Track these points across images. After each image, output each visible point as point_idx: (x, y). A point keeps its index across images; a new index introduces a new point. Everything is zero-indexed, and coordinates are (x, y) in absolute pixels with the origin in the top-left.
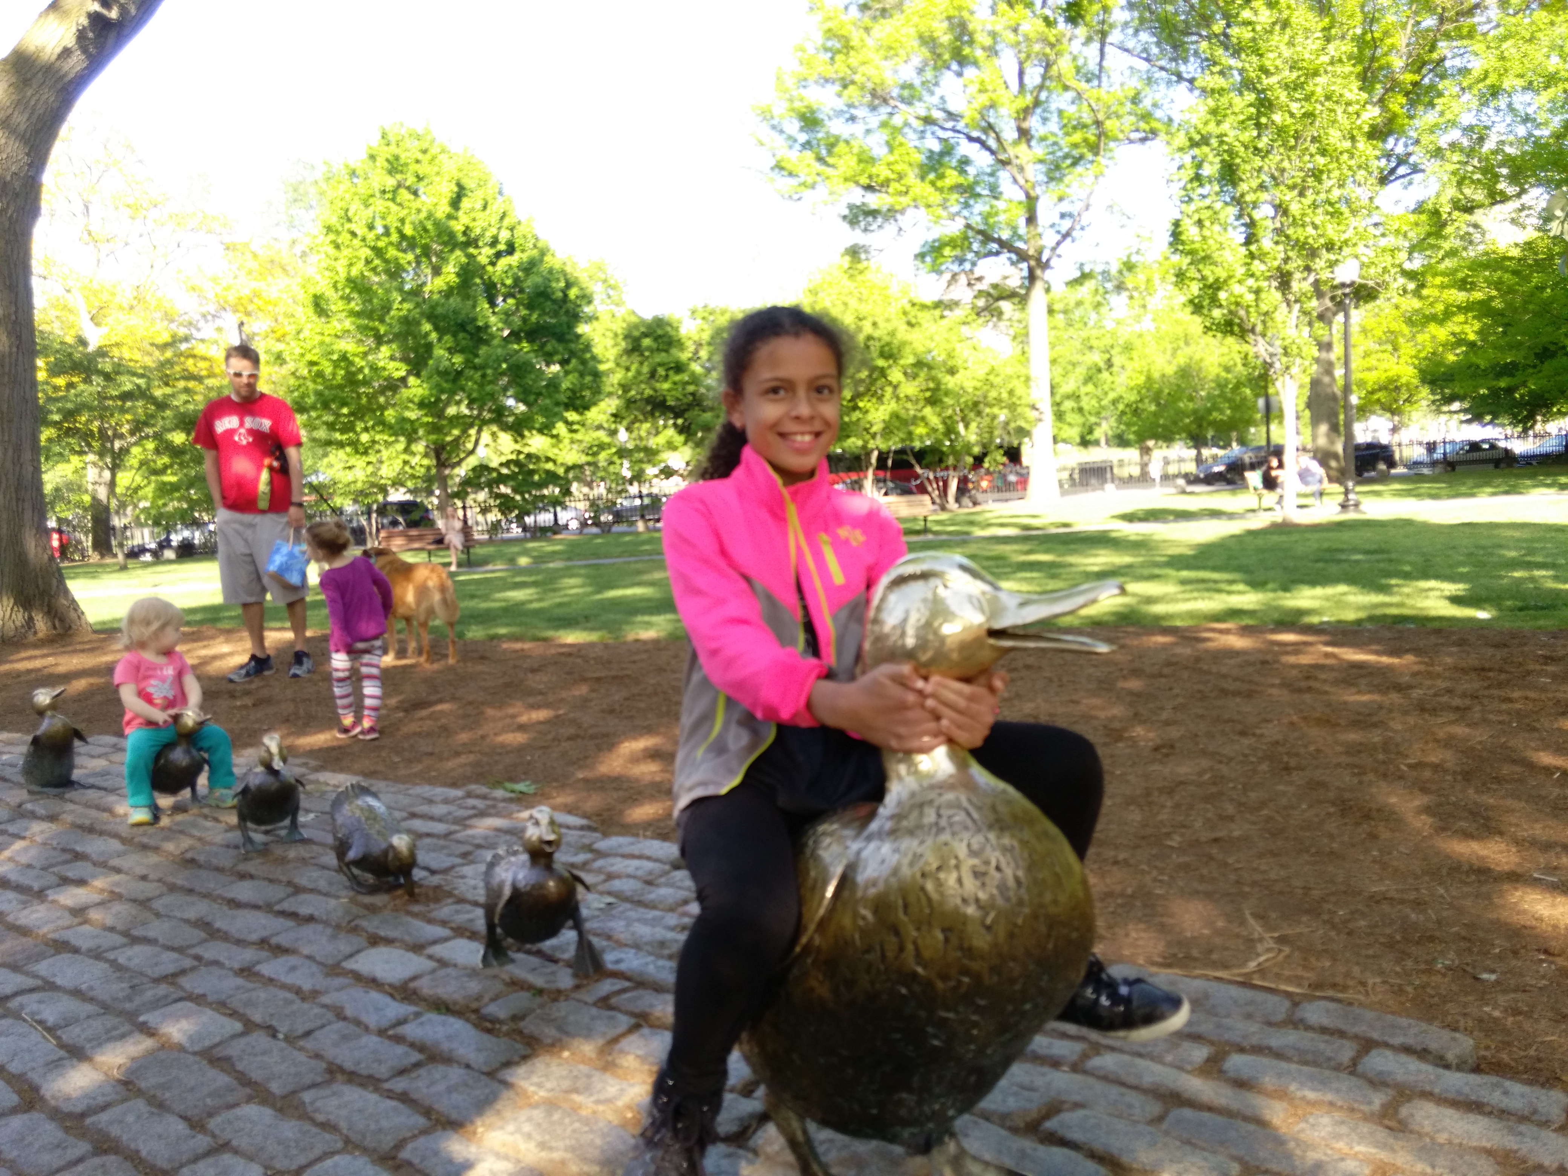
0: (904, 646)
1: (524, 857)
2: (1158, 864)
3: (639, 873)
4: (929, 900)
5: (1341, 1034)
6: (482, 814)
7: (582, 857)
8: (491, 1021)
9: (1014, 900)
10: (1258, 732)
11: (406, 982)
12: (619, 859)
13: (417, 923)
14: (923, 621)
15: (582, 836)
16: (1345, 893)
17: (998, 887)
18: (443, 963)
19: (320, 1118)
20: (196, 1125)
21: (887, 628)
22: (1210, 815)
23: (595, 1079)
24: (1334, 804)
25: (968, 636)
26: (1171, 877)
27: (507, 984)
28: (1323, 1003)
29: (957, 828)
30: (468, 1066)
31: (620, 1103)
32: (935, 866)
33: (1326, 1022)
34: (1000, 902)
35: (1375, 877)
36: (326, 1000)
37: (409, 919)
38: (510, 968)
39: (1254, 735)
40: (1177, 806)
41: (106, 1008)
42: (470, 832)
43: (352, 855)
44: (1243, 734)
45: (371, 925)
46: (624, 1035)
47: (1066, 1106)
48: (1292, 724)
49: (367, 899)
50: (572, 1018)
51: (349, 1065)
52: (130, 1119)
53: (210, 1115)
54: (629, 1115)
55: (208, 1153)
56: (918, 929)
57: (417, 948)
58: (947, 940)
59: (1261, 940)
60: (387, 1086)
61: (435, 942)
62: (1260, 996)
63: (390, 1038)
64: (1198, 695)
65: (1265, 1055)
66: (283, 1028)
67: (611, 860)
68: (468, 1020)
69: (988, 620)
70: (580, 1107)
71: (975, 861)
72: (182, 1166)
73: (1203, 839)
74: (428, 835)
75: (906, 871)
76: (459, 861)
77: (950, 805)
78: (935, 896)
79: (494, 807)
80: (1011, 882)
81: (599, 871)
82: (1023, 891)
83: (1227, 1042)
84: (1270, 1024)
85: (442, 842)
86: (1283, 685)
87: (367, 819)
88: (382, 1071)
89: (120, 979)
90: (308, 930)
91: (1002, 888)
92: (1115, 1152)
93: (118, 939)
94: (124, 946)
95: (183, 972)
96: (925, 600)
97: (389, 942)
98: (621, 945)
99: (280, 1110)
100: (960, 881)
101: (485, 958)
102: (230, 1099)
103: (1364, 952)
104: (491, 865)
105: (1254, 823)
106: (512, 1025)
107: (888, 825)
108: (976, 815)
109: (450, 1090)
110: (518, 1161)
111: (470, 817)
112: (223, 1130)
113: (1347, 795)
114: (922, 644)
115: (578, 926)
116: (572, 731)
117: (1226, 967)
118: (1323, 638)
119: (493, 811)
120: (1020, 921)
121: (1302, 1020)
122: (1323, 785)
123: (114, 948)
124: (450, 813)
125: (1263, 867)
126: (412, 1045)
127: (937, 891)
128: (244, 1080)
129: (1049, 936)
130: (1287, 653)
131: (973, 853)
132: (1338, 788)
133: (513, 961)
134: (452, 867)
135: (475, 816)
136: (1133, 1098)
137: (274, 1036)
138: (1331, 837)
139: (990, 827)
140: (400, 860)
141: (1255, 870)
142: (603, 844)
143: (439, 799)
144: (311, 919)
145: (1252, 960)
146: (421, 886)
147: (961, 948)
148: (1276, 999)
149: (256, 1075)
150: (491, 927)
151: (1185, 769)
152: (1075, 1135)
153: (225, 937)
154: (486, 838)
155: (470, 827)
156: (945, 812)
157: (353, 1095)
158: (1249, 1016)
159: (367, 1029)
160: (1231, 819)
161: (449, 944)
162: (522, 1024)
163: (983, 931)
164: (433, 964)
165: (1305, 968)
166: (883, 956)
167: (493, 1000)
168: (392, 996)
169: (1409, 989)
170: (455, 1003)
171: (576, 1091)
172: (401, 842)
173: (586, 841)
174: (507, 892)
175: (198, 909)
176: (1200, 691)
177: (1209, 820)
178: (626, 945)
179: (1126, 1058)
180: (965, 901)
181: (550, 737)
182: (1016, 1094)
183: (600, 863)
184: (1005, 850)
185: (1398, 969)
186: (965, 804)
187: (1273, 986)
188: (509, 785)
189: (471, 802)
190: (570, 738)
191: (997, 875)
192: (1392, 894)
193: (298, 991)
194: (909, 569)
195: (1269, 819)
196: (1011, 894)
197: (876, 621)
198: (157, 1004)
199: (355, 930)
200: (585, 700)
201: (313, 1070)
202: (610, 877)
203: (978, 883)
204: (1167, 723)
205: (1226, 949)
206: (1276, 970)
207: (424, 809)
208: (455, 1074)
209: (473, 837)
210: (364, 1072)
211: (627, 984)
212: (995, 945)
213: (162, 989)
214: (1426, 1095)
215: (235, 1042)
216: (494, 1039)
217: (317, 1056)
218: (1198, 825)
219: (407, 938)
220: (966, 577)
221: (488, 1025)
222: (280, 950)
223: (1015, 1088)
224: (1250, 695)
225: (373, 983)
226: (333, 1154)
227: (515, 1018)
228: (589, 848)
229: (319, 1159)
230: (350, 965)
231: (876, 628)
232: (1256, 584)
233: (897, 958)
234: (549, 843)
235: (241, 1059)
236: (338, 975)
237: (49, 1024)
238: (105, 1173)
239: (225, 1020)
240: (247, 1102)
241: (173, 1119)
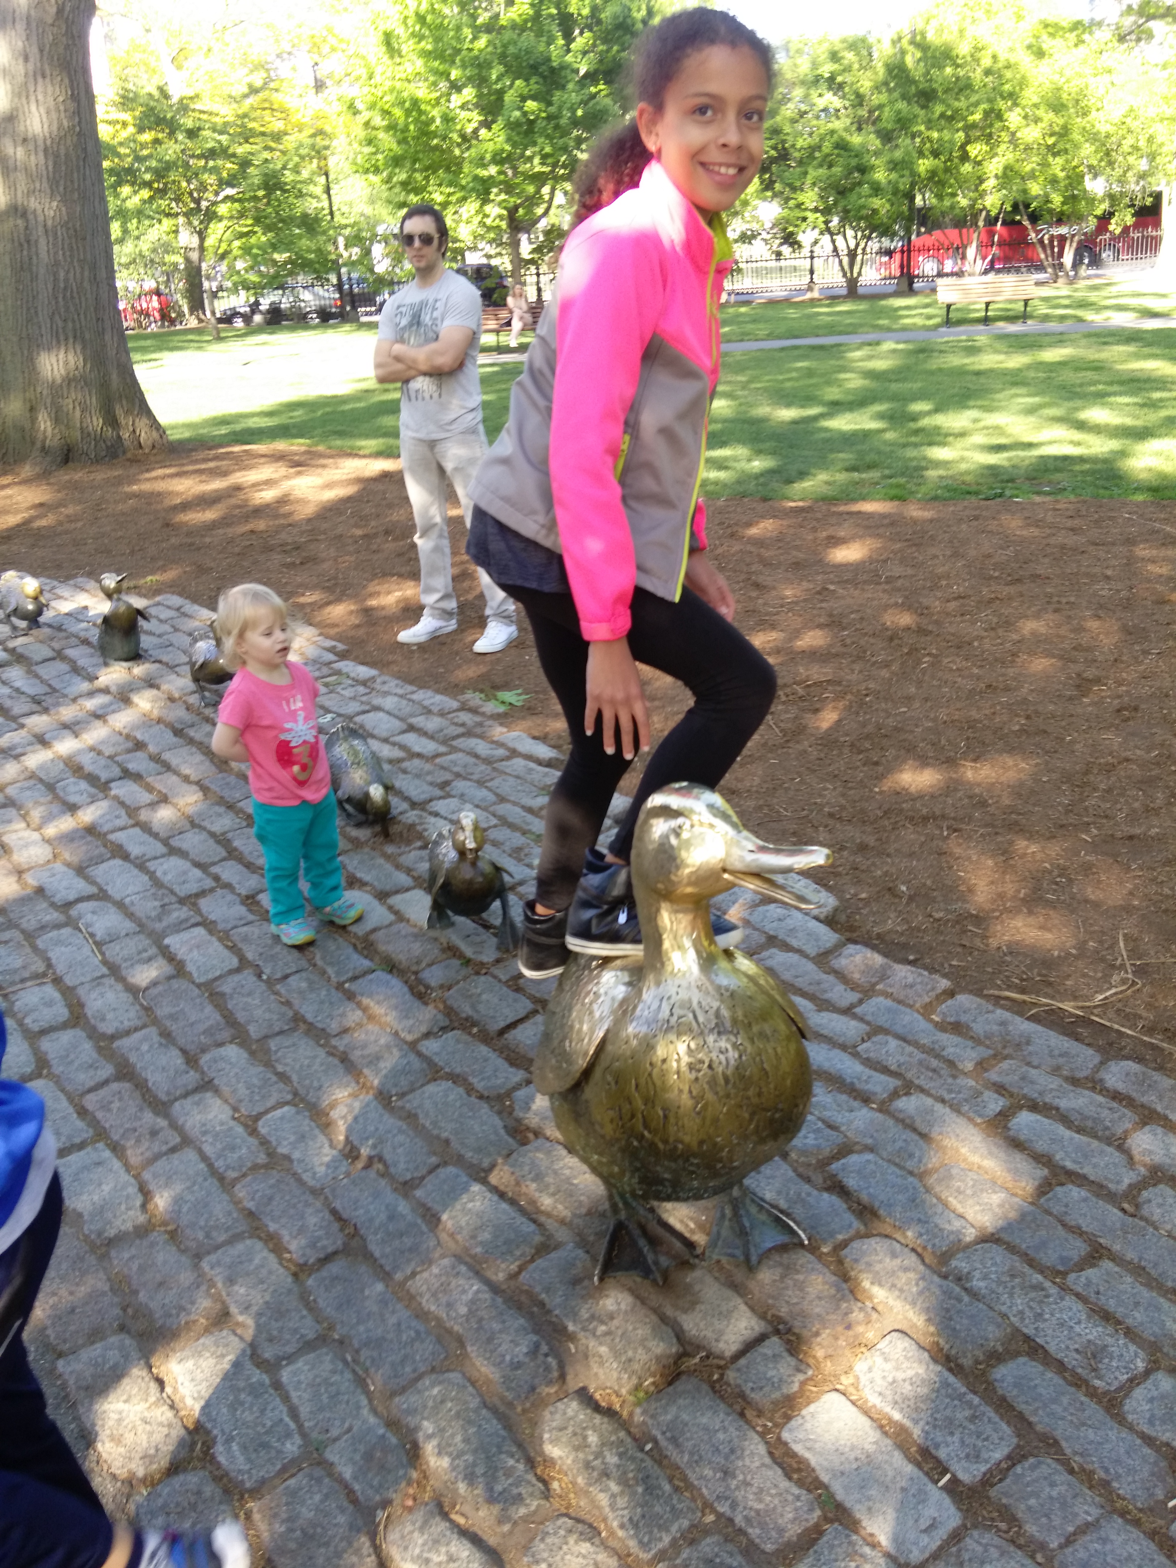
5: (1129, 1101)
6: (469, 734)
8: (424, 987)
9: (721, 1094)
11: (368, 933)
13: (388, 867)
15: (544, 774)
17: (708, 1083)
18: (399, 918)
19: (280, 1068)
20: (191, 1060)
23: (490, 1061)
25: (707, 868)
27: (443, 950)
28: (1128, 1064)
29: (682, 1030)
30: (396, 1033)
33: (1122, 1085)
34: (709, 1094)
37: (382, 861)
38: (448, 931)
41: (141, 927)
42: (453, 756)
43: (340, 794)
45: (351, 863)
46: (521, 1020)
47: (856, 1148)
50: (484, 997)
51: (309, 1017)
52: (145, 1047)
53: (202, 1052)
55: (195, 1090)
56: (645, 1104)
57: (383, 896)
58: (666, 1117)
61: (397, 891)
62: (1075, 1048)
63: (345, 989)
65: (1051, 1116)
66: (265, 971)
68: (406, 983)
71: (692, 1059)
72: (176, 1099)
74: (419, 756)
76: (438, 792)
77: (683, 1006)
78: (659, 1083)
79: (480, 725)
80: (720, 1079)
82: (730, 1087)
83: (1026, 1095)
84: (1072, 1080)
85: (428, 766)
87: (353, 763)
88: (332, 1027)
89: (155, 897)
91: (712, 1083)
92: (876, 1204)
93: (159, 848)
94: (163, 856)
95: (203, 893)
97: (362, 885)
99: (252, 1053)
100: (678, 1073)
101: (430, 919)
102: (219, 1037)
106: (440, 993)
108: (701, 1019)
109: (378, 1056)
111: (458, 737)
112: (210, 1067)
115: (503, 906)
117: (1074, 996)
119: (478, 731)
120: (725, 1110)
121: (1102, 1080)
123: (155, 858)
124: (441, 729)
126: (359, 1003)
127: (660, 1079)
128: (230, 1020)
131: (691, 1053)
134: (430, 800)
135: (462, 735)
136: (917, 1146)
137: (259, 976)
139: (711, 1031)
140: (375, 807)
143: (436, 709)
145: (1102, 992)
147: (677, 1125)
148: (1089, 1052)
149: (240, 1017)
152: (851, 1181)
153: (239, 858)
154: (464, 765)
155: (456, 749)
156: (677, 1011)
157: (307, 1049)
158: (1057, 1068)
159: (327, 980)
161: (408, 895)
162: (448, 994)
163: (693, 1115)
164: (392, 917)
166: (621, 1115)
167: (429, 965)
168: (356, 948)
170: (399, 963)
172: (376, 793)
174: (441, 877)
175: (224, 822)
179: (929, 1102)
180: (681, 1091)
182: (816, 1130)
184: (719, 1052)
186: (695, 1006)
188: (502, 696)
189: (462, 716)
191: (709, 1073)
196: (720, 1088)
198: (178, 927)
201: (282, 1017)
203: (692, 1077)
205: (1084, 975)
207: (421, 721)
209: (456, 763)
210: (320, 1025)
212: (702, 1126)
213: (184, 912)
215: (230, 978)
216: (423, 1007)
217: (288, 1003)
219: (376, 883)
221: (421, 990)
226: (283, 1104)
227: (443, 987)
229: (272, 1108)
233: (630, 1120)
235: (231, 997)
237: (98, 938)
238: (120, 1099)
239: (226, 953)
240: (231, 1042)
241: (175, 1052)
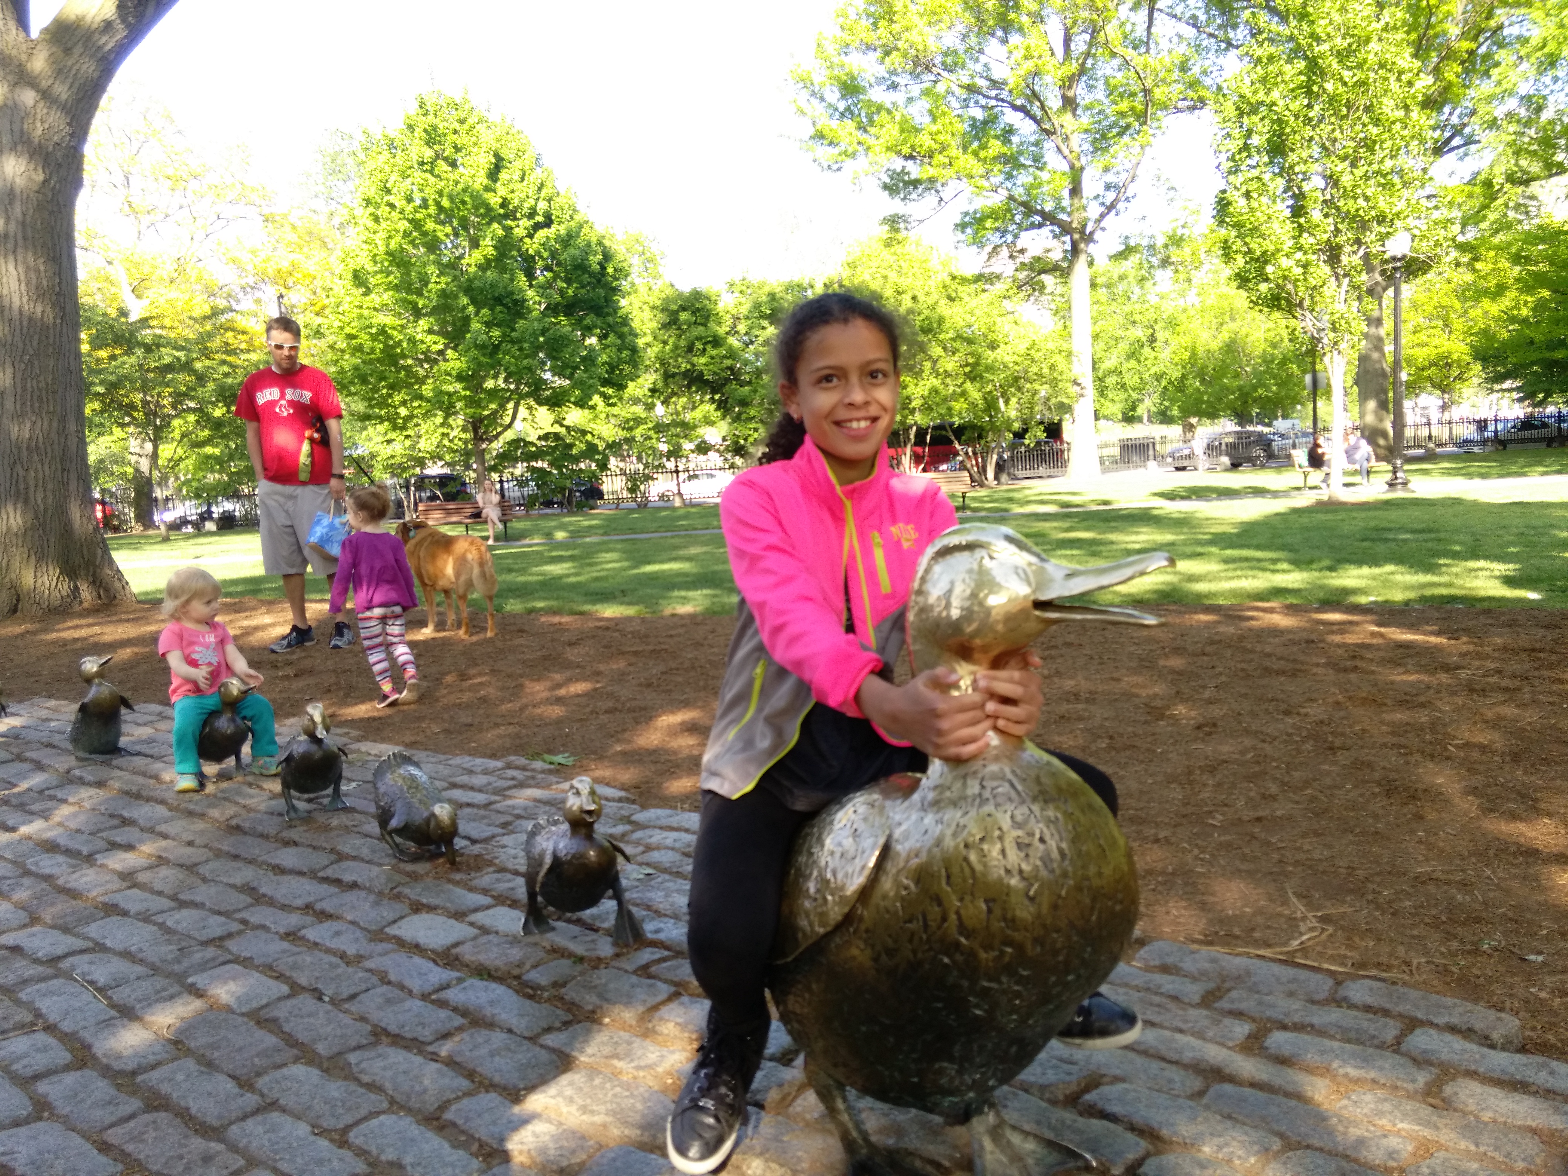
0: (948, 616)
1: (565, 827)
2: (1199, 842)
3: (677, 845)
4: (972, 870)
5: (1386, 1013)
6: (521, 785)
7: (620, 829)
8: (531, 988)
9: (1058, 872)
10: (1302, 711)
11: (448, 949)
12: (658, 831)
13: (459, 891)
14: (968, 592)
15: (621, 808)
16: (1390, 873)
17: (1041, 859)
18: (485, 930)
19: (366, 1079)
20: (245, 1084)
21: (932, 600)
22: (1252, 794)
23: (635, 1045)
24: (1379, 784)
25: (1014, 608)
26: (1212, 855)
27: (548, 952)
28: (1367, 982)
29: (1000, 800)
30: (510, 1031)
31: (660, 1070)
32: (978, 837)
33: (1370, 1000)
34: (1044, 873)
35: (1421, 858)
36: (370, 964)
37: (451, 886)
38: (550, 935)
39: (1298, 714)
40: (1219, 785)
41: (155, 970)
42: (509, 802)
43: (394, 823)
44: (1287, 713)
45: (413, 892)
46: (663, 1003)
47: (1105, 1080)
48: (1338, 703)
49: (410, 867)
50: (612, 986)
51: (393, 1028)
52: (180, 1077)
53: (258, 1074)
54: (670, 1081)
55: (257, 1111)
56: (961, 900)
57: (459, 915)
58: (990, 911)
59: (1304, 919)
60: (430, 1049)
61: (476, 910)
62: (1303, 974)
63: (433, 1002)
64: (1241, 674)
65: (1308, 1033)
66: (329, 991)
67: (648, 832)
68: (509, 986)
69: (1034, 592)
70: (620, 1073)
71: (1020, 833)
72: (231, 1123)
73: (1246, 818)
74: (468, 805)
75: (949, 843)
76: (499, 830)
77: (994, 777)
78: (978, 867)
79: (533, 778)
80: (1055, 855)
81: (638, 843)
82: (1067, 862)
83: (1269, 1019)
84: (1313, 1002)
85: (482, 812)
86: (1327, 665)
87: (410, 788)
88: (426, 1034)
89: (169, 942)
90: (351, 897)
91: (1046, 859)
92: (1155, 1125)
93: (166, 903)
94: (172, 909)
95: (230, 935)
96: (970, 571)
97: (431, 909)
98: (659, 914)
99: (326, 1071)
100: (1003, 852)
101: (525, 925)
102: (278, 1059)
103: (1408, 932)
104: (532, 835)
105: (1297, 803)
106: (554, 992)
107: (931, 796)
108: (1019, 787)
109: (492, 1054)
110: (561, 1124)
111: (509, 788)
112: (271, 1089)
113: (1393, 776)
114: (968, 615)
115: (618, 896)
116: (610, 704)
117: (1269, 946)
118: (1369, 618)
119: (532, 782)
120: (1063, 893)
121: (1345, 999)
122: (1369, 765)
123: (163, 912)
124: (490, 784)
125: (1307, 847)
126: (455, 1010)
127: (980, 862)
128: (291, 1041)
129: (1092, 909)
130: (1333, 632)
131: (1017, 825)
132: (1384, 768)
133: (554, 929)
134: (493, 837)
135: (515, 787)
136: (1174, 1074)
137: (320, 999)
138: (1376, 816)
139: (1035, 799)
140: (442, 828)
141: (1298, 849)
142: (642, 816)
143: (479, 769)
144: (354, 886)
145: (1295, 939)
146: (462, 855)
147: (1005, 919)
148: (1319, 977)
149: (303, 1037)
150: (532, 895)
151: (1226, 748)
152: (1115, 1108)
153: (271, 902)
154: (525, 809)
155: (510, 797)
156: (989, 784)
157: (397, 1057)
158: (1291, 994)
159: (410, 992)
160: (1274, 798)
161: (491, 912)
162: (563, 991)
163: (1026, 902)
164: (475, 931)
165: (1348, 947)
166: (926, 926)
167: (534, 967)
168: (434, 961)
169: (1455, 969)
170: (496, 970)
171: (617, 1057)
172: (442, 811)
173: (625, 813)
174: (548, 861)
175: (244, 874)
176: (1243, 670)
177: (1252, 799)
178: (666, 915)
179: (1167, 1033)
180: (1008, 871)
181: (588, 710)
182: (1055, 1067)
183: (638, 835)
184: (1049, 822)
185: (1443, 949)
186: (1009, 775)
187: (1315, 964)
188: (547, 757)
189: (511, 773)
190: (606, 712)
191: (1042, 847)
192: (1438, 875)
193: (343, 956)
194: (954, 540)
195: (1313, 799)
196: (1055, 865)
197: (920, 592)
198: (204, 966)
199: (398, 897)
200: (623, 674)
201: (358, 1033)
202: (649, 848)
203: (1022, 855)
204: (1210, 702)
205: (1269, 927)
206: (1319, 949)
207: (464, 779)
208: (498, 1038)
209: (513, 807)
210: (409, 1035)
211: (666, 953)
212: (1039, 916)
213: (211, 952)
214: (1471, 1074)
215: (281, 1005)
216: (536, 1005)
217: (363, 1019)
218: (1240, 804)
219: (448, 905)
220: (1013, 548)
221: (531, 992)
222: (324, 916)
223: (1054, 1061)
224: (1294, 674)
225: (416, 948)
226: (379, 1113)
227: (556, 985)
228: (627, 820)
229: (365, 1119)
230: (393, 931)
231: (921, 599)
232: (1299, 563)
233: (939, 927)
234: (590, 813)
235: (287, 1020)
236: (381, 941)
237: (100, 985)
238: (155, 1130)
239: (272, 983)
240: (294, 1063)
241: (222, 1078)
